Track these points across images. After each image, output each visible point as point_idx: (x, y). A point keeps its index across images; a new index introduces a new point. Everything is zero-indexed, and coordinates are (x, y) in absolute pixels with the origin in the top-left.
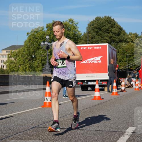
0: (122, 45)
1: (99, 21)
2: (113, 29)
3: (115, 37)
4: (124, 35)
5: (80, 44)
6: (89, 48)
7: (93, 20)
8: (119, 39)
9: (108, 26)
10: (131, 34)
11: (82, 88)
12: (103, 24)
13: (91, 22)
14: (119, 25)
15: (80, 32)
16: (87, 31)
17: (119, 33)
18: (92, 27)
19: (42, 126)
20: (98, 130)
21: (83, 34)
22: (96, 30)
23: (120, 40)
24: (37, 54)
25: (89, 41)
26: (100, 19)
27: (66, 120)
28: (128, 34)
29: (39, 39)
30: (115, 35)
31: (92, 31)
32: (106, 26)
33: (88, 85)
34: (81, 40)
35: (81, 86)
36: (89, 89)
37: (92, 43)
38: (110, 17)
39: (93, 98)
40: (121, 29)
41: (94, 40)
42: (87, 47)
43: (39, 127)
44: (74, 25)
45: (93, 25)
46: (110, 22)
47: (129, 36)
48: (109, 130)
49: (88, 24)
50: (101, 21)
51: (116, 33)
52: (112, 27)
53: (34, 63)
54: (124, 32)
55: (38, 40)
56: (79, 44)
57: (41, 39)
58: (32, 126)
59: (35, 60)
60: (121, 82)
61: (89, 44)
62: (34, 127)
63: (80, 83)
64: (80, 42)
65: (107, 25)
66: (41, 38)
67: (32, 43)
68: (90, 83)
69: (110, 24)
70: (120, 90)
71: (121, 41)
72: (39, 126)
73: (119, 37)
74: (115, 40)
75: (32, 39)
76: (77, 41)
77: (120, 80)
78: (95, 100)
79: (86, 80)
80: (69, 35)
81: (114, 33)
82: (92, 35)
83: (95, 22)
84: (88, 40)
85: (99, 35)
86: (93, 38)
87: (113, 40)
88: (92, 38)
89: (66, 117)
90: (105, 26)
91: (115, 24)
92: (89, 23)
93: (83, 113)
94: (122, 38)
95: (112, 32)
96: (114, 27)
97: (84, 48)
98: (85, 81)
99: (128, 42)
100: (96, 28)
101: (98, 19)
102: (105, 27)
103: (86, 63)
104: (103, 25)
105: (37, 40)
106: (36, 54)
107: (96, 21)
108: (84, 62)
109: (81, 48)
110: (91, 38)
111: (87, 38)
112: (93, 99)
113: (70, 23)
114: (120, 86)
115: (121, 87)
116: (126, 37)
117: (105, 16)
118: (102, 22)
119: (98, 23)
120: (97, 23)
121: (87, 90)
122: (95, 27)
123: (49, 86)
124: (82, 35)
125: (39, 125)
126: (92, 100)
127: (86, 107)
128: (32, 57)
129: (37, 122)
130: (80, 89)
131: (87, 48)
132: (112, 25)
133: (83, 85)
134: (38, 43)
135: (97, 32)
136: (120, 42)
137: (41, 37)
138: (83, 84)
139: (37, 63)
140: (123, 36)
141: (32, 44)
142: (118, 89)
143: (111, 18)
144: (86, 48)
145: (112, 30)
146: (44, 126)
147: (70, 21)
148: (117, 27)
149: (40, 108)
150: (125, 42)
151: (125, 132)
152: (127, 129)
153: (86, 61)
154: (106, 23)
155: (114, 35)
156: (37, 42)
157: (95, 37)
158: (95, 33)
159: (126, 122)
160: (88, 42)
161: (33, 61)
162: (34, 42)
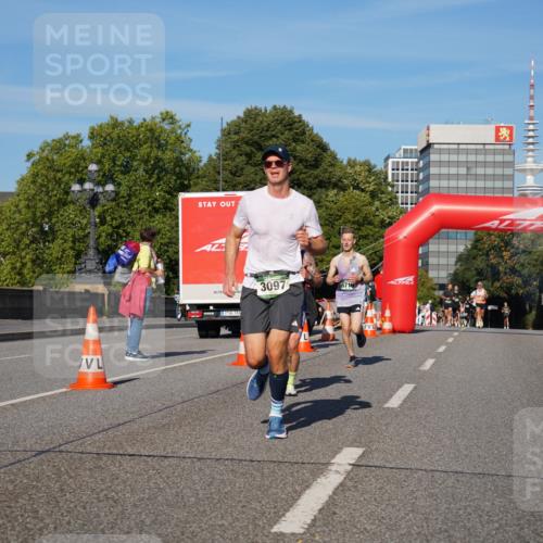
0: (327, 196)
1: (255, 121)
2: (298, 148)
3: (304, 171)
4: (332, 165)
5: (197, 191)
6: (223, 204)
7: (239, 118)
8: (316, 177)
9: (283, 137)
10: (352, 163)
11: (199, 330)
12: (267, 131)
13: (232, 122)
14: (317, 134)
15: (197, 154)
16: (217, 151)
17: (316, 160)
18: (236, 137)
19: (69, 447)
20: (248, 458)
21: (205, 160)
22: (248, 149)
23: (321, 182)
24: (57, 222)
25: (226, 182)
26: (257, 115)
27: (148, 428)
28: (345, 162)
29: (67, 172)
30: (306, 167)
31: (235, 152)
32: (277, 137)
33: (219, 319)
34: (198, 178)
35: (197, 322)
36: (224, 331)
37: (234, 190)
38: (289, 108)
39: (235, 359)
40: (323, 147)
41: (241, 179)
42: (219, 200)
43: (61, 451)
44: (179, 131)
45: (235, 134)
46: (291, 125)
47: (349, 170)
48: (281, 459)
49: (223, 130)
50: (261, 122)
51: (307, 161)
52: (295, 141)
53: (49, 248)
54: (334, 157)
55: (64, 175)
56: (193, 191)
57: (71, 173)
58: (38, 448)
59: (53, 241)
60: (323, 310)
61: (224, 190)
62: (43, 452)
63: (195, 315)
64: (196, 184)
65: (282, 134)
66: (73, 170)
67: (42, 185)
68: (226, 314)
69: (290, 130)
70: (319, 336)
71: (322, 185)
72: (62, 448)
73: (316, 173)
74: (305, 182)
75: (44, 172)
76: (186, 182)
77: (320, 304)
78: (239, 367)
79: (215, 305)
80: (161, 164)
81: (301, 161)
82: (234, 164)
83: (244, 125)
84: (220, 178)
85: (256, 165)
86: (236, 172)
87: (298, 179)
88: (234, 174)
89: (146, 419)
90: (273, 136)
91: (304, 133)
92: (225, 125)
93: (203, 407)
94: (327, 175)
95: (295, 157)
96: (303, 142)
97: (209, 205)
98: (211, 308)
99: (344, 189)
100: (247, 143)
101: (252, 115)
102: (274, 139)
103: (214, 249)
104: (269, 134)
105: (59, 175)
106: (54, 220)
107: (246, 122)
108: (208, 248)
109: (200, 205)
110: (231, 173)
111: (219, 173)
112: (234, 364)
113: (166, 126)
114: (319, 323)
115: (321, 327)
116: (338, 173)
117: (275, 108)
118: (265, 124)
119: (252, 126)
120: (248, 126)
121: (217, 335)
122: (243, 138)
123: (95, 321)
124: (202, 164)
125: (60, 446)
126: (233, 367)
127: (212, 388)
128: (42, 231)
129: (54, 434)
130: (195, 331)
131: (218, 204)
132: (296, 134)
133: (204, 319)
134: (62, 186)
135: (249, 156)
136: (321, 187)
137: (71, 166)
138: (203, 316)
139: (57, 248)
140: (330, 169)
141: (44, 189)
142: (311, 333)
143: (291, 112)
144: (214, 203)
145: (295, 150)
146: (75, 448)
147: (164, 120)
148: (312, 141)
149: (64, 390)
150: (333, 189)
151: (329, 464)
152: (338, 456)
153: (213, 245)
154: (279, 127)
155: (301, 166)
156: (59, 182)
157: (242, 169)
158: (243, 158)
159: (335, 434)
160: (221, 184)
161: (44, 243)
162: (49, 181)
